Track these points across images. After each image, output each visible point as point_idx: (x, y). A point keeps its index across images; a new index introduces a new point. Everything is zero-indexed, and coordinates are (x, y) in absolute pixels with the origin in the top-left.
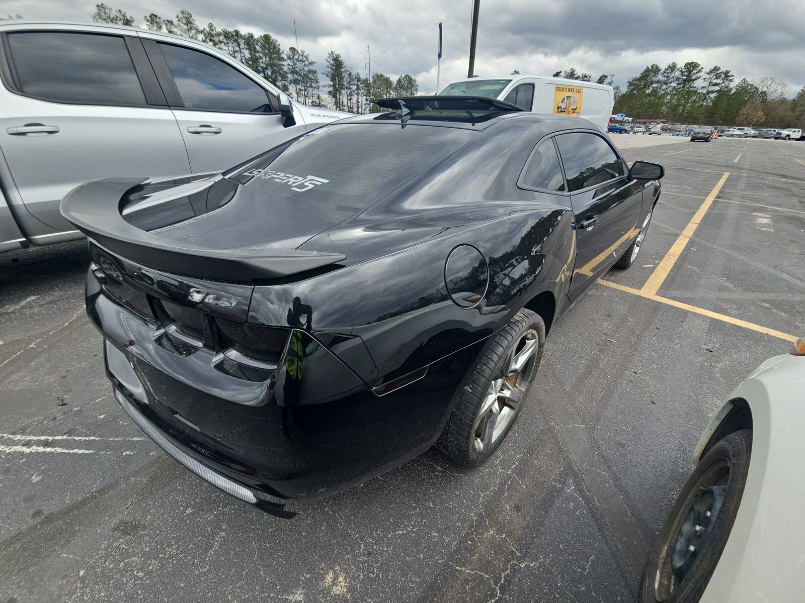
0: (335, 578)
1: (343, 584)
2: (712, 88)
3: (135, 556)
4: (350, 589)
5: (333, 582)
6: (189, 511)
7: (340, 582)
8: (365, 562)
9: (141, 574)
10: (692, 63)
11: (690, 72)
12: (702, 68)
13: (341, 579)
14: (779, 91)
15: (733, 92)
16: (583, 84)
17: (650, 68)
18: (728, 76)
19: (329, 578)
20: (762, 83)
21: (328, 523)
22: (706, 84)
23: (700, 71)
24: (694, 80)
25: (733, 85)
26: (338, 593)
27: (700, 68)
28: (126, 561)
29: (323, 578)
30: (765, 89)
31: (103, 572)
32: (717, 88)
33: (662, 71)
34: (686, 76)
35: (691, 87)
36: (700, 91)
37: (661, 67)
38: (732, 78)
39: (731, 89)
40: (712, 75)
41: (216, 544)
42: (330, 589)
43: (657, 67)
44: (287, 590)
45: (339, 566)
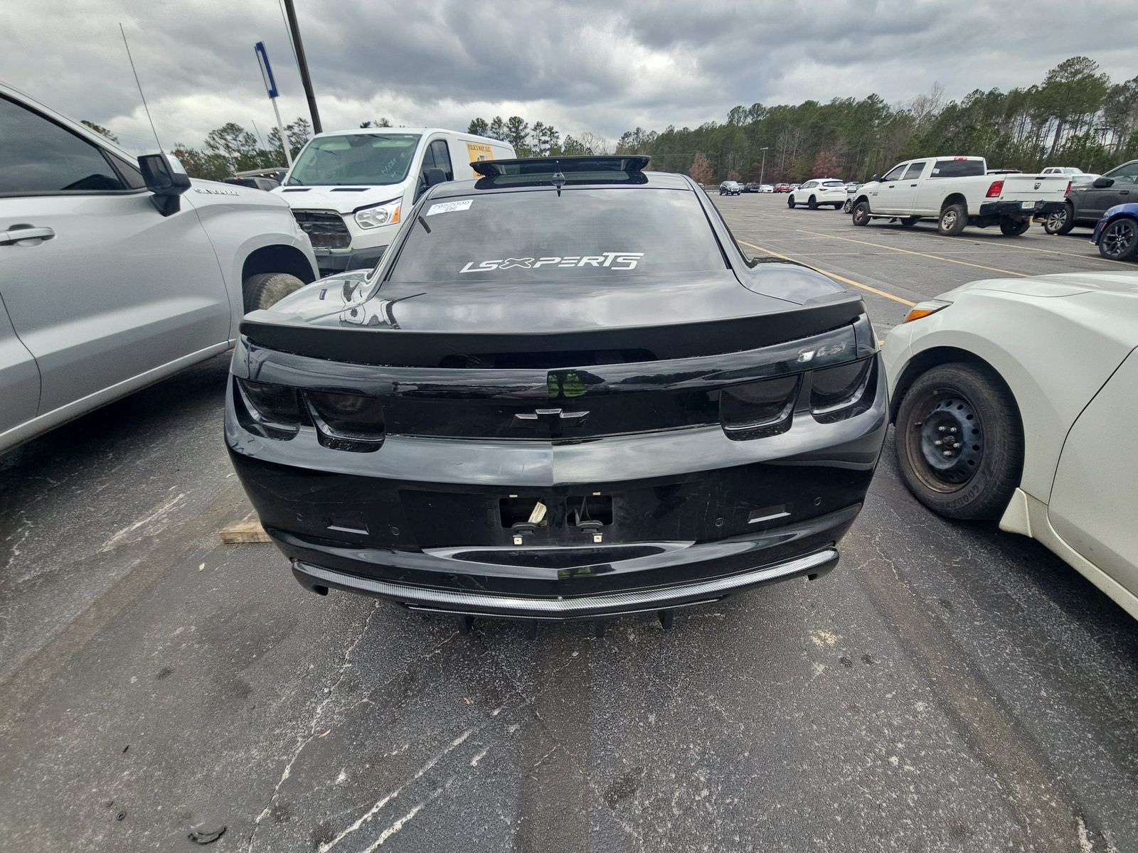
0: (820, 637)
1: (828, 635)
2: (543, 146)
3: (672, 793)
4: (836, 632)
5: (822, 640)
6: (652, 718)
7: (825, 636)
8: (818, 613)
9: (705, 793)
10: (515, 117)
11: (517, 128)
12: (527, 124)
13: (823, 635)
14: (601, 146)
15: (563, 149)
16: (489, 141)
17: (476, 122)
18: (553, 133)
19: (816, 640)
20: (584, 138)
21: (762, 617)
22: (536, 142)
23: (526, 127)
24: (523, 137)
25: (561, 142)
26: (833, 642)
27: (525, 123)
28: (673, 804)
29: (815, 645)
30: (588, 146)
31: (671, 839)
32: (548, 146)
33: (490, 125)
34: (514, 132)
35: (525, 145)
36: (534, 149)
37: (486, 122)
38: (557, 134)
39: (560, 147)
40: (538, 131)
41: (717, 708)
42: (828, 645)
43: (483, 122)
44: (809, 674)
45: (810, 629)
